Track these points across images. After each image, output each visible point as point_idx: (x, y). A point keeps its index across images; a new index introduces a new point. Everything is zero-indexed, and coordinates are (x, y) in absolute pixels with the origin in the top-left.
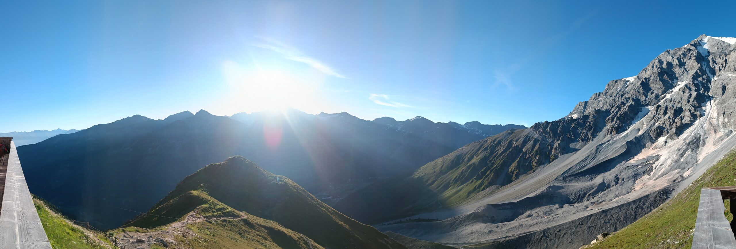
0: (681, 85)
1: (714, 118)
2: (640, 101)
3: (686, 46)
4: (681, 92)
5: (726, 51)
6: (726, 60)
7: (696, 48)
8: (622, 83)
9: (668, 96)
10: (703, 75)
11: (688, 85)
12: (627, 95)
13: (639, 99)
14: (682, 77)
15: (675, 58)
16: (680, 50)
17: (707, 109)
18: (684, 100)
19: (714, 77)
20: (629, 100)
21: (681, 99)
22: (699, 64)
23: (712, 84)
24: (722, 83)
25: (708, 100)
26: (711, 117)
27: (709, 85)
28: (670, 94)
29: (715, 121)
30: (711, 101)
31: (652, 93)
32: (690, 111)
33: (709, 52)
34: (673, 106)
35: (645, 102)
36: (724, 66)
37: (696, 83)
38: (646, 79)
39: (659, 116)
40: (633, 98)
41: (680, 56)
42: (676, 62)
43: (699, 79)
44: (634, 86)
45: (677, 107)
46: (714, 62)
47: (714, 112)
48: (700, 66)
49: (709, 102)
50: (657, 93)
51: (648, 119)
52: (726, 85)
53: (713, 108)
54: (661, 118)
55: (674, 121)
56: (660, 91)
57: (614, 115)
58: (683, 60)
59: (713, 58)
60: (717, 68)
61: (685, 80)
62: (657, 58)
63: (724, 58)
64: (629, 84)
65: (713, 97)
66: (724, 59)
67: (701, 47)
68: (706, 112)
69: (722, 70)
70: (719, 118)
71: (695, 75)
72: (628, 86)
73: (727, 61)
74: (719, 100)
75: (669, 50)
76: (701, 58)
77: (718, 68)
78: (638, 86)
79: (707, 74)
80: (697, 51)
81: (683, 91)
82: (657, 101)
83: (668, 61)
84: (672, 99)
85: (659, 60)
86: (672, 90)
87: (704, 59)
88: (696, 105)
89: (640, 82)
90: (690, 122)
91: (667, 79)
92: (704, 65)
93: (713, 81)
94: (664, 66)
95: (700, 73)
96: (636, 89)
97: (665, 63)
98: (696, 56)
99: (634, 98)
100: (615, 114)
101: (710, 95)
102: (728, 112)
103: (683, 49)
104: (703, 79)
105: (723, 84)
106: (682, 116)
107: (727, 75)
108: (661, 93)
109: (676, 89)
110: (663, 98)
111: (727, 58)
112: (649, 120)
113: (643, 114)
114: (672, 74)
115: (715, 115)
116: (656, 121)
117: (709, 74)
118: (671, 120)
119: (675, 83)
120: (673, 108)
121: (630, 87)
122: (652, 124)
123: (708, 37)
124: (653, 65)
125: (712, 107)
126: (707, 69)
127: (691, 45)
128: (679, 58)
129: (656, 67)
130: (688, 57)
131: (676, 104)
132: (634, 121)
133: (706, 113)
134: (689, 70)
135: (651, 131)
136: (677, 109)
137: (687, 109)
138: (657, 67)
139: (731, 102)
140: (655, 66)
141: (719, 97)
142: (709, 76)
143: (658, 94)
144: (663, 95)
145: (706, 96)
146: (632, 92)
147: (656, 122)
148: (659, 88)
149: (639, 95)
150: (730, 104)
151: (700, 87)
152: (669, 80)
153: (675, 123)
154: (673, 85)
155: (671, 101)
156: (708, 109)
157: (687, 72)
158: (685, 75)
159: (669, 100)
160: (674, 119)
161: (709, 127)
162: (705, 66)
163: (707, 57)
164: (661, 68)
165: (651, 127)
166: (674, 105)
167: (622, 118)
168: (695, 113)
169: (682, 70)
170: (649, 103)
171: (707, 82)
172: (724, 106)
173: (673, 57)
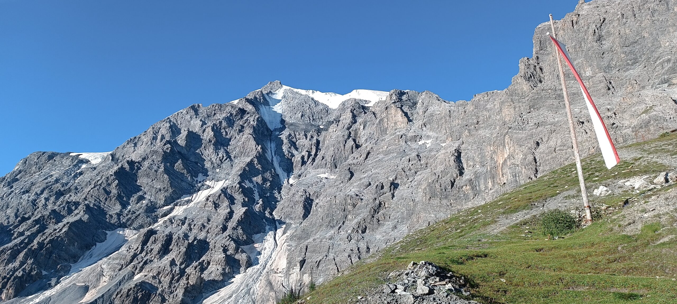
0: (213, 187)
1: (279, 270)
2: (106, 214)
3: (235, 102)
4: (210, 204)
5: (320, 123)
6: (318, 142)
7: (257, 109)
8: (67, 162)
9: (179, 211)
10: (265, 170)
11: (229, 191)
12: (73, 195)
13: (103, 210)
14: (218, 170)
15: (208, 125)
16: (222, 109)
17: (265, 248)
18: (215, 224)
19: (288, 177)
20: (76, 208)
21: (209, 220)
22: (260, 146)
23: (283, 192)
24: (306, 192)
25: (269, 229)
26: (272, 268)
27: (277, 195)
28: (185, 207)
29: (280, 278)
30: (276, 230)
31: (141, 198)
32: (225, 250)
33: (283, 121)
34: (186, 236)
35: (119, 219)
36: (313, 156)
37: (246, 187)
38: (131, 163)
39: (148, 257)
40: (87, 206)
41: (221, 123)
42: (208, 134)
43: (255, 179)
44: (97, 175)
45: (195, 239)
46: (293, 144)
47: (280, 258)
48: (260, 151)
49: (271, 233)
50: (152, 199)
51: (117, 261)
52: (314, 198)
53: (278, 248)
54: (151, 261)
55: (182, 272)
56: (162, 196)
57: (22, 242)
58: (226, 132)
59: (290, 135)
60: (297, 158)
61: (224, 179)
62: (168, 118)
63: (315, 138)
64: (87, 169)
65: (281, 223)
66: (314, 141)
67: (267, 107)
68: (262, 256)
69: (308, 163)
70: (291, 272)
71: (247, 168)
72: (81, 174)
73: (321, 145)
74: (296, 231)
75: (199, 106)
76: (266, 133)
77: (299, 159)
78: (108, 178)
79: (275, 170)
80: (257, 117)
81: (214, 203)
82: (149, 219)
83: (190, 130)
84: (186, 218)
85: (172, 124)
86: (190, 198)
87: (271, 135)
88: (241, 238)
89: (116, 168)
90: (221, 278)
91: (183, 172)
92: (269, 150)
93: (285, 187)
94: (181, 140)
95: (259, 167)
96: (100, 185)
97: (184, 133)
98: (254, 127)
99: (91, 205)
100: (26, 241)
101: (276, 217)
102: (312, 259)
103: (229, 109)
104: (264, 180)
105: (307, 194)
106: (204, 261)
107: (318, 176)
108: (162, 202)
109: (201, 196)
110: (165, 215)
111: (321, 139)
112: (118, 264)
113: (106, 249)
114: (196, 161)
115: (283, 264)
116: (138, 269)
117: (280, 171)
118: (177, 269)
119: (200, 182)
120: (186, 241)
121: (86, 177)
122: (124, 277)
123: (285, 87)
124: (156, 133)
125: (277, 245)
126: (275, 159)
127: (247, 100)
128: (217, 128)
129: (161, 140)
130: (236, 127)
131: (195, 231)
132: (78, 264)
133: (262, 259)
134: (235, 157)
135: (117, 295)
136: (195, 243)
137: (218, 245)
138: (164, 141)
139: (320, 236)
140: (159, 137)
141: (295, 223)
142: (278, 175)
143: (156, 203)
144: (166, 208)
145: (267, 219)
146: (88, 190)
147: (137, 271)
148: (160, 190)
149: (106, 199)
150: (318, 241)
151: (256, 196)
152: (188, 173)
153: (185, 278)
154: (193, 186)
155: (183, 224)
156: (267, 249)
157: (231, 160)
158: (224, 167)
159: (179, 221)
160: (183, 266)
161: (266, 292)
162: (271, 151)
163: (278, 133)
164: (174, 143)
165: (120, 283)
166: (189, 234)
167: (42, 255)
168: (237, 257)
169: (220, 155)
170: (129, 223)
171: (272, 188)
172: (303, 245)
173: (204, 123)
